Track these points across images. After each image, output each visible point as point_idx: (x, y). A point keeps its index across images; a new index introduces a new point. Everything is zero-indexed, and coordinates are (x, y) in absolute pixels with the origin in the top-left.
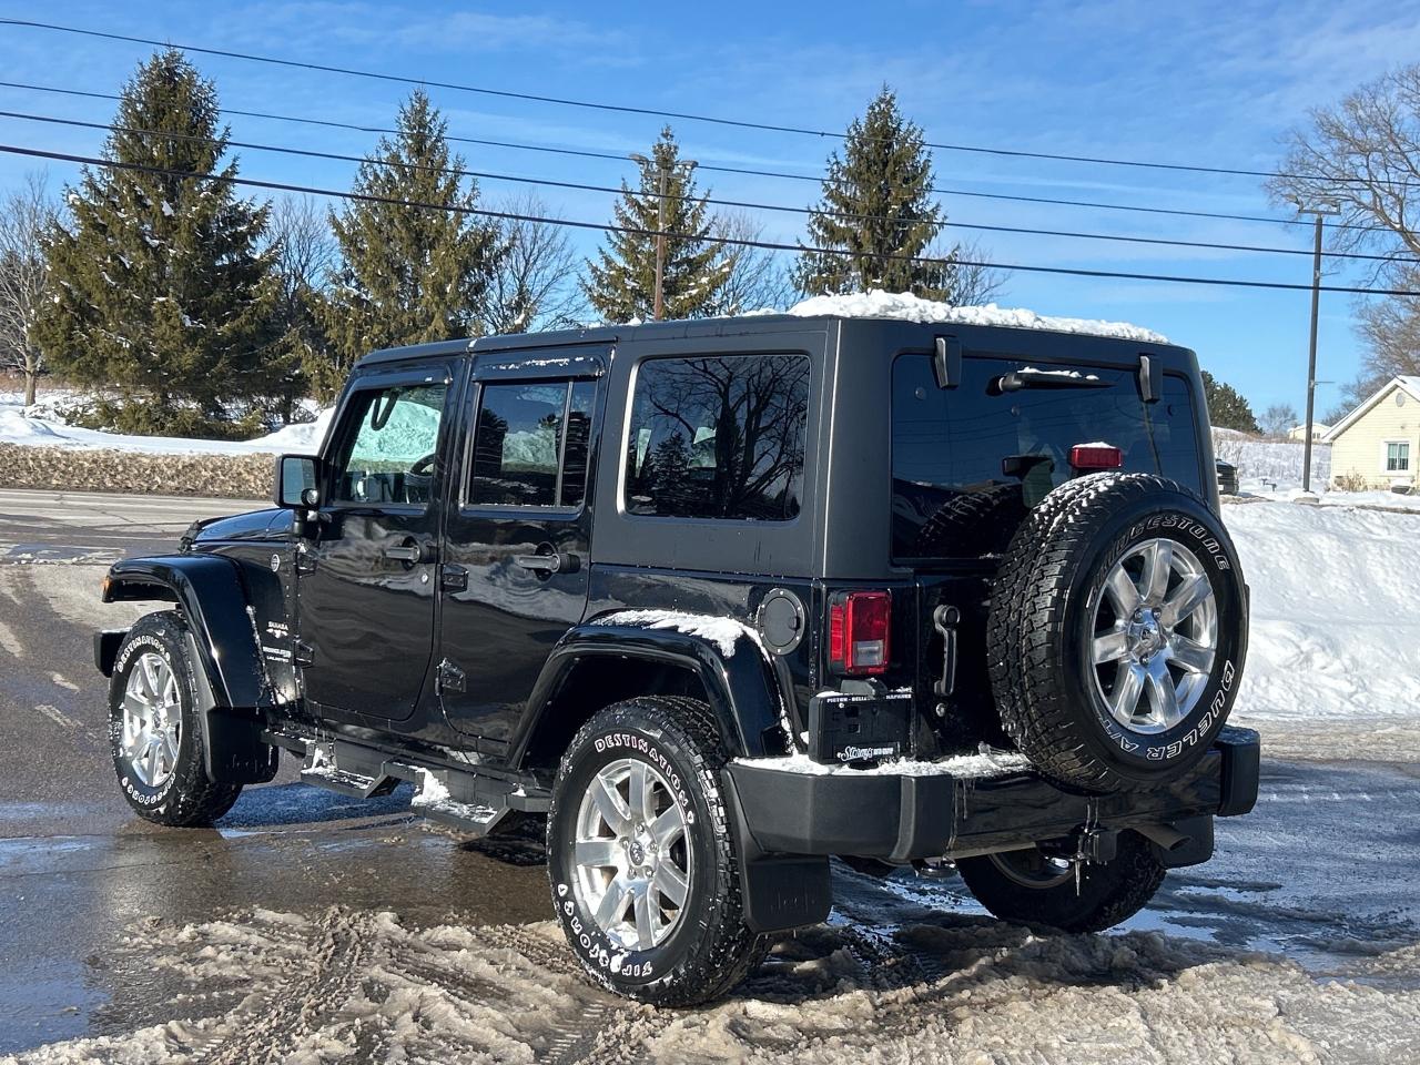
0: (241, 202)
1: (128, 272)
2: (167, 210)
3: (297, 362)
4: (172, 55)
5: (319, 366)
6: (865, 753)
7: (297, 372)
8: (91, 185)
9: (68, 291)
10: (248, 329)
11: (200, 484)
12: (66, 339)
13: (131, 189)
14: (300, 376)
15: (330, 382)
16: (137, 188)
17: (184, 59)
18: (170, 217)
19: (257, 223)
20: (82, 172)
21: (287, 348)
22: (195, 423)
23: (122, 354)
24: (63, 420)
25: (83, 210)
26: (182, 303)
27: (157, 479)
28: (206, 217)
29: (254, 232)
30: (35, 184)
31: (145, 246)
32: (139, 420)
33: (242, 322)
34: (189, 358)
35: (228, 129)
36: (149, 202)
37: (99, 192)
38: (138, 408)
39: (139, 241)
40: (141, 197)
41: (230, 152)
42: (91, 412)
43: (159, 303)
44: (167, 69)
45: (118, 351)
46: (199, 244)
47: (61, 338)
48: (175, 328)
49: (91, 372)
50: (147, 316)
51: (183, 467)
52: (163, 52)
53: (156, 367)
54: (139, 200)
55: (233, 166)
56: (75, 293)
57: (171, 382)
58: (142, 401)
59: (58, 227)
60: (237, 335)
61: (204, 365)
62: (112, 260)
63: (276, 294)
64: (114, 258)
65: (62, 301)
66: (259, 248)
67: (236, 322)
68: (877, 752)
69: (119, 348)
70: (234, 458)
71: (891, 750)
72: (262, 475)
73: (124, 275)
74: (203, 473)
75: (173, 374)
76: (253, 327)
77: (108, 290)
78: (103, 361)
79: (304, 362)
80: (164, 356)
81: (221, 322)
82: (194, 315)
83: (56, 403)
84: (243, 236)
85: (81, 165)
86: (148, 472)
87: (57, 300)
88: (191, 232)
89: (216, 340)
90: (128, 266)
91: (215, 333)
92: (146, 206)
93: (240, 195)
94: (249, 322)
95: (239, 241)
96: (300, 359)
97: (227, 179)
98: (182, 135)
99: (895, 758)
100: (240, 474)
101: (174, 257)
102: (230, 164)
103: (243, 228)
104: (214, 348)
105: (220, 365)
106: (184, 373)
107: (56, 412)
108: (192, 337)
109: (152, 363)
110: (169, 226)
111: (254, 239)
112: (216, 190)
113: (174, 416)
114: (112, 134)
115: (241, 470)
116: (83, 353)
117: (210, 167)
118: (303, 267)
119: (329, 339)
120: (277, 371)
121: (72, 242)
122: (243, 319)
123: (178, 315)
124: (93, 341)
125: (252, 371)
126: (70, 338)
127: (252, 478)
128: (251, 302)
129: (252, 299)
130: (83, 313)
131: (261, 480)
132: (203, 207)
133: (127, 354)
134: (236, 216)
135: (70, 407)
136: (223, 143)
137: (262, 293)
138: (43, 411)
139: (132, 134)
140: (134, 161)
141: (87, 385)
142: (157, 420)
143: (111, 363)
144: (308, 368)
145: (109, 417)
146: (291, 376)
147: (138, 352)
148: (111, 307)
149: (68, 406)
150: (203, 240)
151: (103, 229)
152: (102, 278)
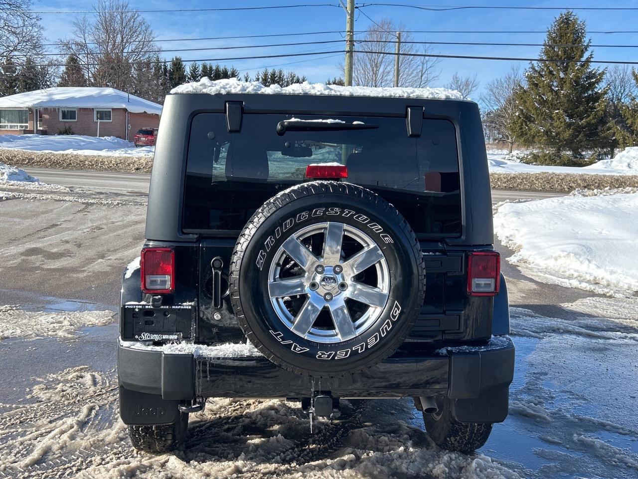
0: (594, 69)
1: (545, 101)
2: (562, 75)
3: (614, 134)
4: (568, 13)
5: (622, 135)
6: (156, 337)
7: (614, 138)
8: (533, 68)
9: (522, 110)
10: (593, 121)
11: (515, 185)
12: (520, 129)
13: (548, 68)
14: (615, 140)
15: (627, 142)
16: (550, 68)
17: (573, 14)
18: (563, 78)
19: (599, 78)
20: (529, 64)
21: (609, 129)
22: (569, 160)
23: (540, 134)
24: (519, 160)
25: (530, 78)
26: (565, 111)
27: (499, 183)
28: (578, 78)
29: (597, 82)
30: (515, 70)
31: (552, 90)
32: (546, 160)
33: (591, 119)
34: (567, 134)
35: (590, 40)
36: (555, 73)
37: (536, 71)
38: (545, 155)
39: (549, 89)
40: (552, 71)
41: (590, 49)
42: (529, 157)
43: (556, 113)
44: (566, 19)
45: (539, 133)
46: (573, 88)
47: (518, 129)
48: (562, 123)
49: (529, 142)
50: (552, 118)
51: (510, 178)
52: (564, 12)
53: (554, 138)
54: (551, 72)
55: (591, 55)
56: (524, 111)
57: (560, 144)
58: (547, 152)
59: (519, 86)
60: (588, 124)
61: (574, 136)
62: (539, 97)
63: (605, 106)
64: (540, 96)
65: (519, 114)
66: (600, 88)
67: (588, 119)
68: (165, 337)
69: (539, 132)
70: (532, 174)
71: (176, 337)
72: (542, 181)
73: (543, 102)
74: (518, 180)
75: (561, 141)
76: (595, 120)
77: (537, 109)
78: (534, 137)
79: (616, 134)
80: (557, 134)
81: (581, 119)
82: (571, 116)
83: (517, 154)
84: (594, 83)
85: (529, 61)
86: (496, 180)
87: (517, 114)
88: (571, 83)
89: (579, 126)
90: (545, 99)
91: (579, 124)
92: (554, 75)
93: (593, 67)
94: (594, 118)
95: (592, 86)
96: (615, 133)
97: (588, 61)
98: (570, 44)
99: (178, 341)
100: (533, 181)
101: (563, 94)
102: (590, 54)
103: (594, 80)
104: (578, 129)
105: (580, 136)
106: (565, 140)
107: (517, 157)
108: (569, 125)
109: (552, 137)
110: (562, 82)
111: (598, 84)
112: (582, 66)
113: (560, 158)
114: (544, 47)
115: (533, 179)
116: (526, 134)
117: (581, 56)
118: (622, 94)
119: (628, 124)
120: (605, 138)
121: (525, 91)
122: (591, 117)
123: (563, 117)
124: (530, 129)
125: (594, 138)
126: (521, 129)
127: (537, 182)
128: (595, 110)
129: (596, 109)
130: (528, 118)
131: (541, 183)
132: (577, 73)
133: (542, 134)
134: (591, 76)
135: (522, 155)
136: (588, 46)
137: (600, 106)
138: (512, 157)
139: (550, 46)
140: (551, 57)
141: (528, 147)
142: (553, 159)
143: (536, 137)
144: (618, 137)
145: (536, 159)
146: (611, 140)
147: (547, 133)
148: (538, 116)
149: (521, 155)
150: (576, 86)
151: (537, 85)
152: (534, 104)
